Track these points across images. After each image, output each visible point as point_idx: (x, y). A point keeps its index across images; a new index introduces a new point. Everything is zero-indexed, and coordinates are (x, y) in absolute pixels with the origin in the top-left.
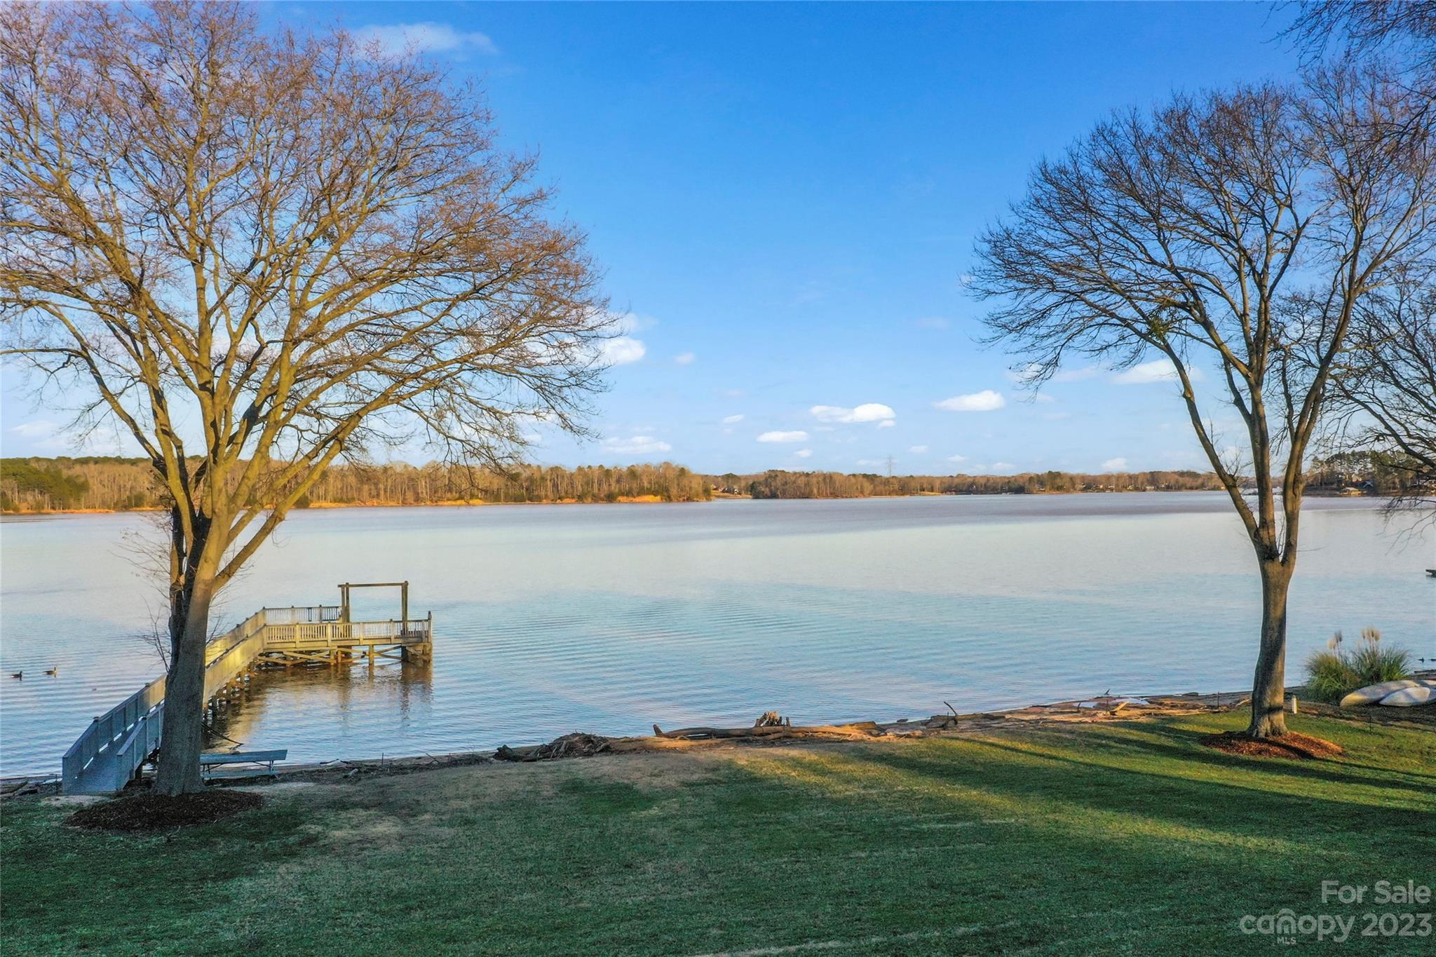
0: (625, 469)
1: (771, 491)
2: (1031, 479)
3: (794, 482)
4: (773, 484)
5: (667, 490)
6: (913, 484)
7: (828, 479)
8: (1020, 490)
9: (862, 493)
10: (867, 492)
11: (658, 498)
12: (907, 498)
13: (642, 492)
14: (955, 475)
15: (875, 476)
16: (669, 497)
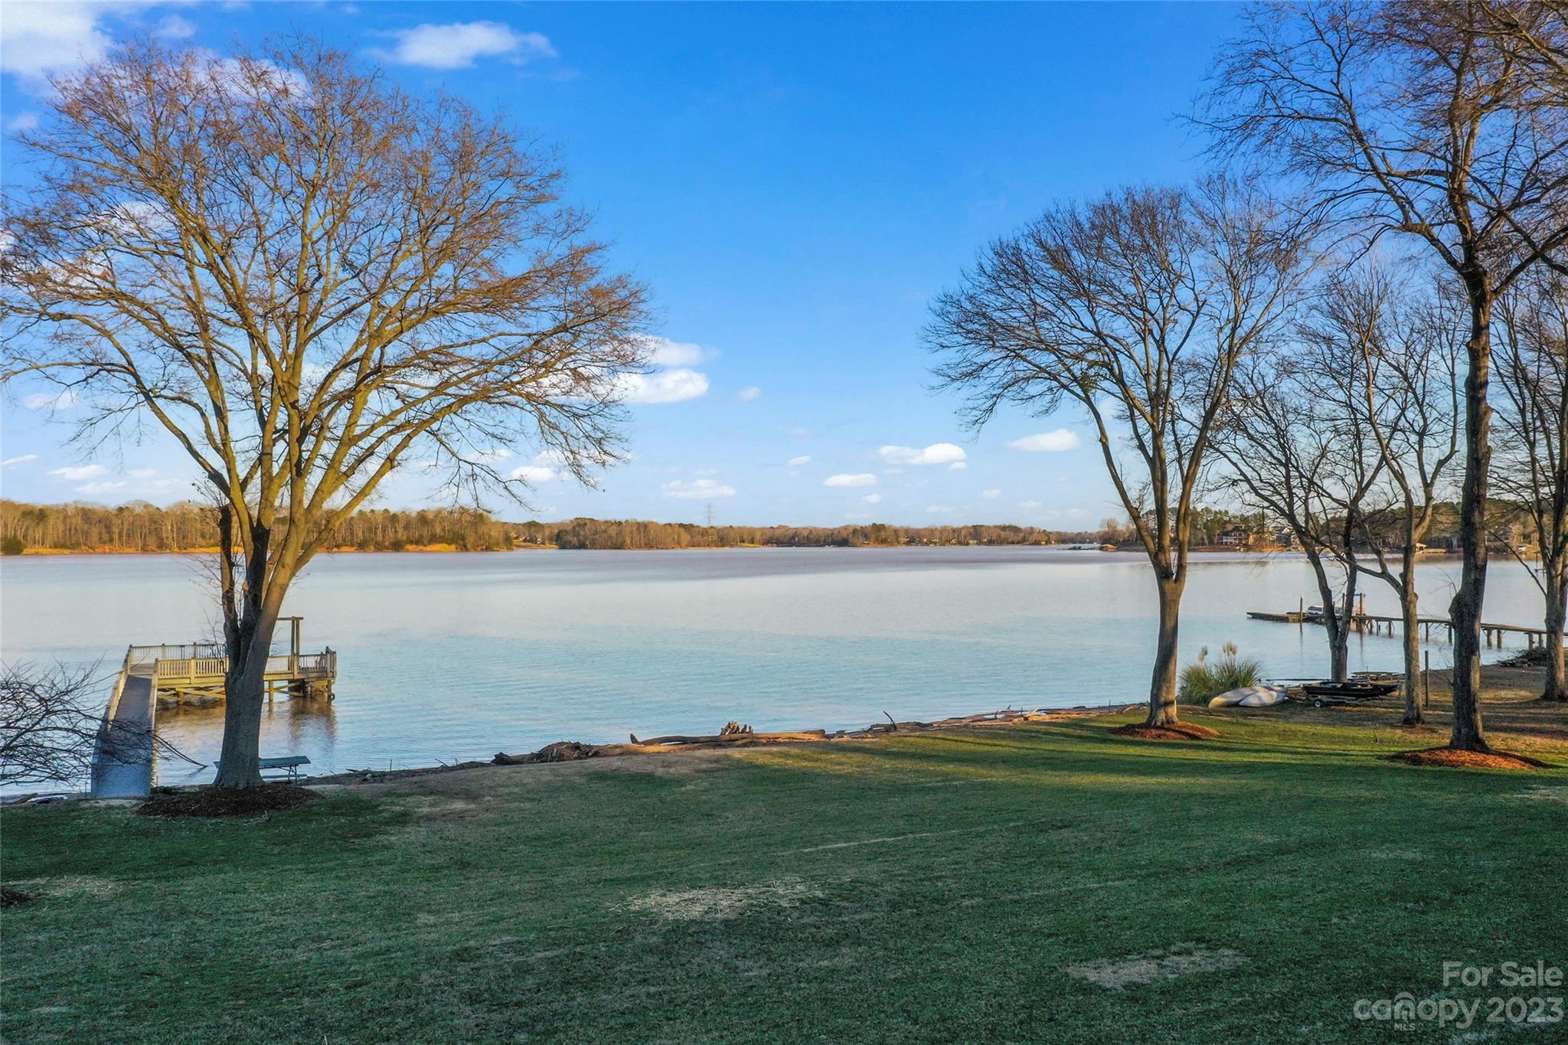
0: (414, 515)
1: (579, 541)
2: (855, 531)
3: (605, 531)
4: (582, 533)
5: (463, 539)
6: (732, 535)
7: (643, 527)
8: (843, 542)
9: (679, 544)
10: (684, 543)
11: (453, 547)
12: (727, 549)
13: (434, 539)
14: (775, 526)
15: (692, 526)
16: (465, 546)
